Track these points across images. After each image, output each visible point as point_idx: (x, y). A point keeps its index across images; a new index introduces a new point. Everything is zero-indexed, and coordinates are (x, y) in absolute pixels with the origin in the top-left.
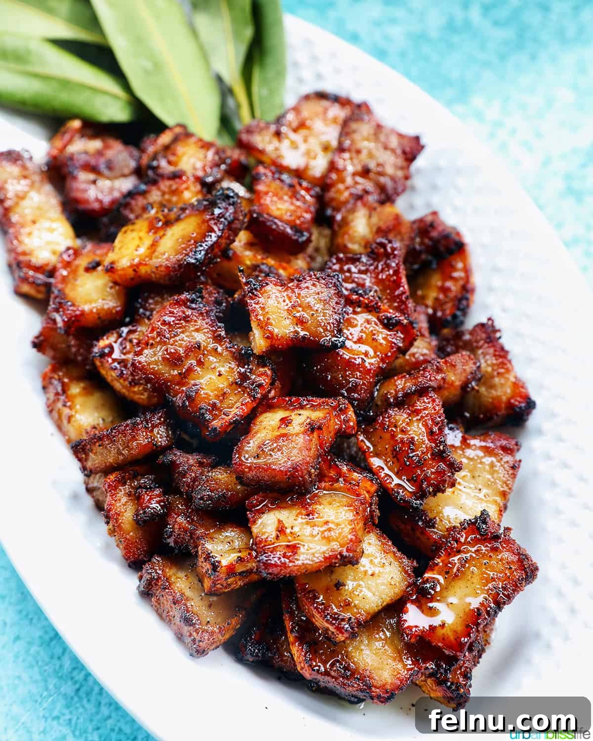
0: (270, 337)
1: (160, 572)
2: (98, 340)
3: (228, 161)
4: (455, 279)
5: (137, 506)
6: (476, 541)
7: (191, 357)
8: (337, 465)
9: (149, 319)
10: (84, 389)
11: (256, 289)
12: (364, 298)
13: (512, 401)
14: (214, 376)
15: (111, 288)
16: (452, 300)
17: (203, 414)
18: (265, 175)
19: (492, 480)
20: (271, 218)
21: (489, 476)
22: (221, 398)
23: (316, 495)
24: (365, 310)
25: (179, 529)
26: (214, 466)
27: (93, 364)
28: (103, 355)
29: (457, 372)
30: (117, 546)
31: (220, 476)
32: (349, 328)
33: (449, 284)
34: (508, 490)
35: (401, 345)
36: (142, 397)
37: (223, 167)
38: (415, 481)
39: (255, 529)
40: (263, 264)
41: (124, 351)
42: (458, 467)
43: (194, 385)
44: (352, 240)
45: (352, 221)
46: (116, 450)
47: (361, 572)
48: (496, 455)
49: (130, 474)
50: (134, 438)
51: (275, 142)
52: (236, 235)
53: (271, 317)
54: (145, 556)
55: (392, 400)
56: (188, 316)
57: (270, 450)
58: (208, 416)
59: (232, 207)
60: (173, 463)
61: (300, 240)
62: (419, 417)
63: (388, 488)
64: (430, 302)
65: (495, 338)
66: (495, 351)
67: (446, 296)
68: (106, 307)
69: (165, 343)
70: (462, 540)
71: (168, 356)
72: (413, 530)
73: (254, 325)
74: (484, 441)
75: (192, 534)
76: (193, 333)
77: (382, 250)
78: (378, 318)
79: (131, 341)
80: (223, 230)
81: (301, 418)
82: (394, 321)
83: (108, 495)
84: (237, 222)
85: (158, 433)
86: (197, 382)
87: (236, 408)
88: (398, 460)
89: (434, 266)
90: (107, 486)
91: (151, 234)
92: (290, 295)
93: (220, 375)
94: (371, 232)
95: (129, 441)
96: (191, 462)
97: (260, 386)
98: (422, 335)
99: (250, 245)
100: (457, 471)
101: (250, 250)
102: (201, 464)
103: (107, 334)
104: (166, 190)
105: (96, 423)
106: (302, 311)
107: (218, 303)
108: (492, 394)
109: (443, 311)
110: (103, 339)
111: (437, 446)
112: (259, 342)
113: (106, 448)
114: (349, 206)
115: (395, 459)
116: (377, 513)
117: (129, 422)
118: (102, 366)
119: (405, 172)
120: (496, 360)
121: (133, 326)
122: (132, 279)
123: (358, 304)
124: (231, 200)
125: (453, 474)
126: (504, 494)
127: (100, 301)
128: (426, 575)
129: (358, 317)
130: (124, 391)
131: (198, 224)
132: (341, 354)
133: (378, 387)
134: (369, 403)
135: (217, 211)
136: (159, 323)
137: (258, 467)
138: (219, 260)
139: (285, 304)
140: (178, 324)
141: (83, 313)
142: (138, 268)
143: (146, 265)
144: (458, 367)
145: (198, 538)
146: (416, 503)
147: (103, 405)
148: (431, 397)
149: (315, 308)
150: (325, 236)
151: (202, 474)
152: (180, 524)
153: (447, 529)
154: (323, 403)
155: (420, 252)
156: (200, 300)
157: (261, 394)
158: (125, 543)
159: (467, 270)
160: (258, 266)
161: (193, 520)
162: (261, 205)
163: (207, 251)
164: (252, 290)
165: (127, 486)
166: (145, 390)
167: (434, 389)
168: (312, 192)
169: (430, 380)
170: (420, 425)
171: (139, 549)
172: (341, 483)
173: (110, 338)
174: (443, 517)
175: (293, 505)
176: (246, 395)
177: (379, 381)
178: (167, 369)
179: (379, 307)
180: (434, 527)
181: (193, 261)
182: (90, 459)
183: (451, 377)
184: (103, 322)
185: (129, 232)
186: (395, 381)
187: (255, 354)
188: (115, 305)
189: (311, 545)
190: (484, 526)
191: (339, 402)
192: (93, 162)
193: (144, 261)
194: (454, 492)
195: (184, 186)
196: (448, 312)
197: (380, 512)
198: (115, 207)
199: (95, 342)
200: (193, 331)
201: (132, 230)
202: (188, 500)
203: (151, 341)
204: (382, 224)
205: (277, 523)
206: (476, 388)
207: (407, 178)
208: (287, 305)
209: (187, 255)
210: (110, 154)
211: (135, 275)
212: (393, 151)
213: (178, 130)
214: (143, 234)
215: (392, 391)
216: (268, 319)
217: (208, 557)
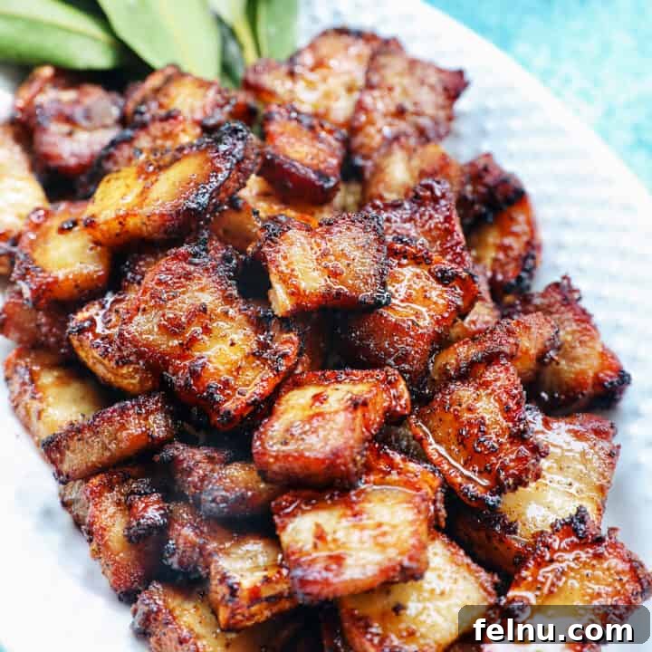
0: (295, 293)
1: (160, 603)
2: (75, 313)
3: (233, 102)
4: (516, 235)
5: (128, 519)
6: (573, 546)
7: (194, 323)
8: (387, 454)
9: (139, 283)
10: (58, 378)
11: (275, 235)
12: (410, 246)
13: (601, 375)
14: (226, 347)
15: (91, 249)
16: (516, 259)
17: (212, 394)
18: (279, 113)
19: (584, 471)
20: (288, 161)
21: (581, 467)
22: (235, 373)
23: (363, 491)
24: (412, 261)
25: (185, 544)
26: (227, 462)
27: (70, 346)
28: (81, 331)
29: (531, 337)
30: (103, 573)
31: (236, 474)
32: (394, 284)
33: (508, 241)
34: (606, 484)
35: (460, 303)
36: (133, 381)
37: (228, 108)
38: (490, 472)
39: (285, 538)
40: (282, 215)
41: (109, 325)
42: (544, 452)
43: (199, 358)
44: (389, 189)
45: (388, 166)
46: (100, 445)
47: (426, 591)
48: (587, 440)
49: (118, 476)
50: (123, 427)
51: (289, 84)
52: (247, 178)
53: (297, 269)
54: (140, 584)
55: (452, 373)
56: (189, 273)
57: (301, 434)
58: (218, 397)
59: (240, 142)
60: (174, 458)
61: (326, 186)
62: (489, 391)
63: (454, 484)
64: (488, 262)
65: (572, 300)
66: (575, 315)
67: (507, 256)
68: (85, 272)
69: (161, 307)
70: (556, 546)
71: (166, 323)
72: (489, 538)
73: (274, 279)
74: (571, 424)
75: (202, 548)
76: (196, 294)
77: (428, 193)
78: (429, 271)
79: (117, 312)
80: (231, 169)
81: (339, 393)
82: (450, 274)
83: (91, 504)
84: (247, 162)
85: (154, 422)
86: (204, 353)
87: (254, 384)
88: (464, 446)
89: (490, 219)
90: (88, 493)
91: (141, 181)
92: (319, 241)
93: (233, 344)
94: (412, 177)
95: (117, 431)
96: (198, 457)
97: (284, 356)
98: (483, 299)
99: (264, 195)
100: (543, 457)
101: (265, 201)
102: (211, 460)
103: (88, 306)
104: (159, 134)
105: (74, 418)
106: (336, 260)
107: (226, 259)
108: (575, 368)
109: (504, 273)
110: (81, 311)
111: (515, 425)
112: (281, 300)
113: (87, 442)
114: (383, 151)
115: (461, 446)
116: (443, 513)
117: (116, 406)
118: (81, 346)
119: (448, 112)
120: (578, 325)
121: (120, 294)
122: (117, 235)
123: (404, 255)
124: (240, 135)
125: (538, 461)
126: (602, 489)
127: (78, 264)
128: (511, 594)
129: (405, 271)
130: (109, 375)
131: (199, 165)
132: (385, 315)
133: (433, 358)
134: (423, 377)
135: (223, 148)
136: (153, 283)
137: (287, 456)
138: (226, 207)
139: (313, 252)
140: (177, 283)
141: (56, 281)
142: (125, 220)
143: (135, 215)
144: (533, 330)
145: (210, 554)
146: (491, 499)
147: (83, 398)
148: (503, 365)
149: (352, 257)
150: (354, 193)
151: (213, 471)
152: (186, 537)
153: (533, 535)
154: (367, 375)
155: (473, 203)
156: (204, 253)
157: (286, 365)
158: (114, 567)
159: (531, 224)
160: (275, 217)
161: (202, 532)
162: (275, 147)
163: (211, 194)
164: (270, 235)
165: (115, 492)
166: (136, 371)
167: (506, 356)
168: (337, 135)
169: (501, 344)
170: (492, 400)
171: (131, 575)
172: (394, 476)
173: (90, 310)
174: (527, 520)
175: (334, 504)
176: (267, 368)
177: (434, 350)
178: (164, 339)
179: (430, 258)
180: (515, 532)
181: (194, 206)
182: (67, 459)
183: (525, 343)
184: (81, 291)
185: (113, 182)
186: (455, 349)
187: (276, 316)
188: (97, 269)
189: (361, 554)
190: (582, 526)
191: (386, 372)
192: (67, 111)
193: (133, 210)
194: (537, 488)
195: (181, 127)
196: (510, 274)
197: (448, 512)
198: (94, 161)
199: (71, 315)
200: (197, 291)
201: (117, 179)
202: (196, 505)
203: (142, 306)
204: (424, 166)
205: (314, 527)
206: (556, 358)
207: (450, 118)
208: (316, 253)
209: (187, 198)
210: (88, 101)
211: (121, 229)
212: (432, 88)
213: (170, 71)
214: (129, 181)
215: (453, 361)
216: (293, 270)
217: (224, 578)
